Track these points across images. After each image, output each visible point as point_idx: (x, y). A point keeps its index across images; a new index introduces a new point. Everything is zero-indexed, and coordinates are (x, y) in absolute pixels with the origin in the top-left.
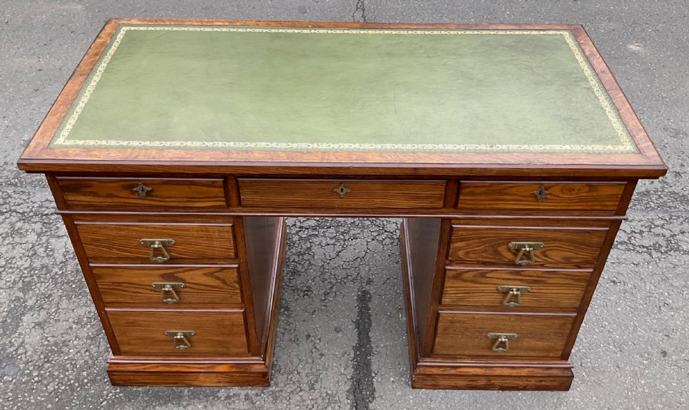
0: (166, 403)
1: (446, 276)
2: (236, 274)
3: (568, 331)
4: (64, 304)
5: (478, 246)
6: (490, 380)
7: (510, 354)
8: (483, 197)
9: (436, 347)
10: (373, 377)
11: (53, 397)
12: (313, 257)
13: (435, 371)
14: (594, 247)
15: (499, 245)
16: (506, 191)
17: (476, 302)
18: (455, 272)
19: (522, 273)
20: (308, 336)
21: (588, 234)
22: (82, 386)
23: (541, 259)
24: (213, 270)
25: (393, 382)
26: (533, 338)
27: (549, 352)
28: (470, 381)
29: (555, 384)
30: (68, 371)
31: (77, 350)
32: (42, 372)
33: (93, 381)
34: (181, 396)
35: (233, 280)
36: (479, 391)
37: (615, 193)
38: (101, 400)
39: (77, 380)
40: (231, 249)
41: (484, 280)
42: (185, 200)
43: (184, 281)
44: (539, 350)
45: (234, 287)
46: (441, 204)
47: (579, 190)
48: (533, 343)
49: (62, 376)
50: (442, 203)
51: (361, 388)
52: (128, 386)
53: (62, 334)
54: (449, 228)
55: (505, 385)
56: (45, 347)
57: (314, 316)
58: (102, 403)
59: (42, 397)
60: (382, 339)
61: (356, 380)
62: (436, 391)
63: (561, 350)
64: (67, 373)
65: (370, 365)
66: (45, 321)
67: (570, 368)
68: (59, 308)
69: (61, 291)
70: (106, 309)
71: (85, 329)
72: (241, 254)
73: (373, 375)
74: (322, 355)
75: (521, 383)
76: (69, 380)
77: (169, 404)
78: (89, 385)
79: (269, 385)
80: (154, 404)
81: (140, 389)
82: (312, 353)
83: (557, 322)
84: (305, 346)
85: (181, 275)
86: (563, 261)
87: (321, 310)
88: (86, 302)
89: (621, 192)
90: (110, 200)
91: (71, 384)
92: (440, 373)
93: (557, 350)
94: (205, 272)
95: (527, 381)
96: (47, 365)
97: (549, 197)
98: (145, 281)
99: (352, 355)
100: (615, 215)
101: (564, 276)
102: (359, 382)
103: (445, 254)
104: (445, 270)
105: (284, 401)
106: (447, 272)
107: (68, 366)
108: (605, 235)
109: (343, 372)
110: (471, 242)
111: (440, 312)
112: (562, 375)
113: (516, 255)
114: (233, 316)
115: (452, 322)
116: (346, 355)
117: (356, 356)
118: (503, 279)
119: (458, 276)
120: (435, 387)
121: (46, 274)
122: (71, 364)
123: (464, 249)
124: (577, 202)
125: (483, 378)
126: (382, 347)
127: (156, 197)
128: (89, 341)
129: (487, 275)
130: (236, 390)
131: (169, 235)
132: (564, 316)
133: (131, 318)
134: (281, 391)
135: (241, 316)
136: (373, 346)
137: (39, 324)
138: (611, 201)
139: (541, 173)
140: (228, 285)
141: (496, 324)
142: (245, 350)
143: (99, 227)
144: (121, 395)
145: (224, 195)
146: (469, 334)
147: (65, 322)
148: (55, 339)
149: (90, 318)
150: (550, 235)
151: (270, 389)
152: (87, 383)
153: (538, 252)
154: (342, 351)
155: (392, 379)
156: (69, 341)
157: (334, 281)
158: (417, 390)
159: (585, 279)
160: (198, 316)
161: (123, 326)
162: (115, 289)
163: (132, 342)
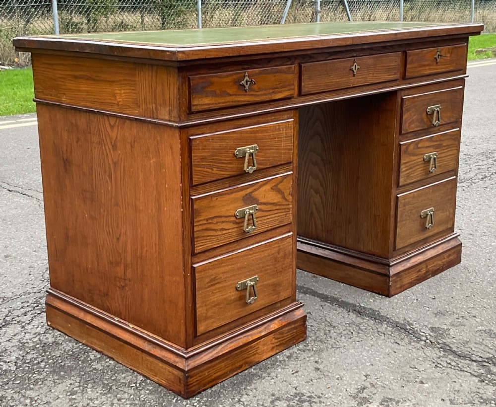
1: (401, 153)
2: (291, 183)
5: (414, 115)
6: (427, 267)
7: (431, 233)
8: (416, 65)
9: (397, 241)
13: (400, 268)
15: (423, 111)
17: (415, 177)
18: (405, 147)
19: (433, 139)
21: (456, 93)
24: (278, 182)
25: (374, 301)
26: (440, 210)
27: (447, 224)
28: (418, 272)
29: (455, 256)
35: (289, 192)
36: (423, 282)
40: (291, 149)
41: (417, 151)
42: (271, 91)
43: (257, 202)
45: (289, 201)
46: (397, 76)
48: (440, 216)
50: (399, 73)
52: (201, 392)
54: (401, 101)
55: (434, 269)
60: (330, 291)
61: (353, 311)
63: (451, 218)
65: (348, 302)
67: (457, 237)
70: (194, 265)
73: (358, 304)
75: (441, 263)
79: (306, 338)
80: (242, 388)
83: (449, 187)
85: (257, 194)
86: (448, 122)
90: (223, 100)
92: (403, 269)
94: (272, 185)
95: (443, 259)
98: (232, 208)
99: (328, 304)
101: (449, 137)
102: (356, 311)
103: (399, 129)
104: (400, 145)
105: (329, 340)
106: (401, 148)
109: (338, 312)
110: (411, 112)
111: (399, 196)
112: (457, 244)
114: (286, 242)
115: (404, 206)
116: (324, 306)
117: (331, 303)
118: (425, 148)
119: (407, 150)
120: (402, 289)
123: (408, 121)
124: (450, 64)
125: (424, 266)
126: (338, 294)
127: (254, 90)
129: (419, 146)
131: (255, 141)
132: (451, 180)
134: (318, 337)
135: (291, 241)
136: (331, 295)
140: (286, 200)
141: (424, 201)
142: (290, 292)
144: (205, 399)
146: (412, 217)
151: (309, 340)
154: (318, 306)
155: (371, 301)
158: (393, 297)
159: (457, 138)
160: (263, 251)
161: (206, 288)
162: (207, 229)
163: (209, 314)
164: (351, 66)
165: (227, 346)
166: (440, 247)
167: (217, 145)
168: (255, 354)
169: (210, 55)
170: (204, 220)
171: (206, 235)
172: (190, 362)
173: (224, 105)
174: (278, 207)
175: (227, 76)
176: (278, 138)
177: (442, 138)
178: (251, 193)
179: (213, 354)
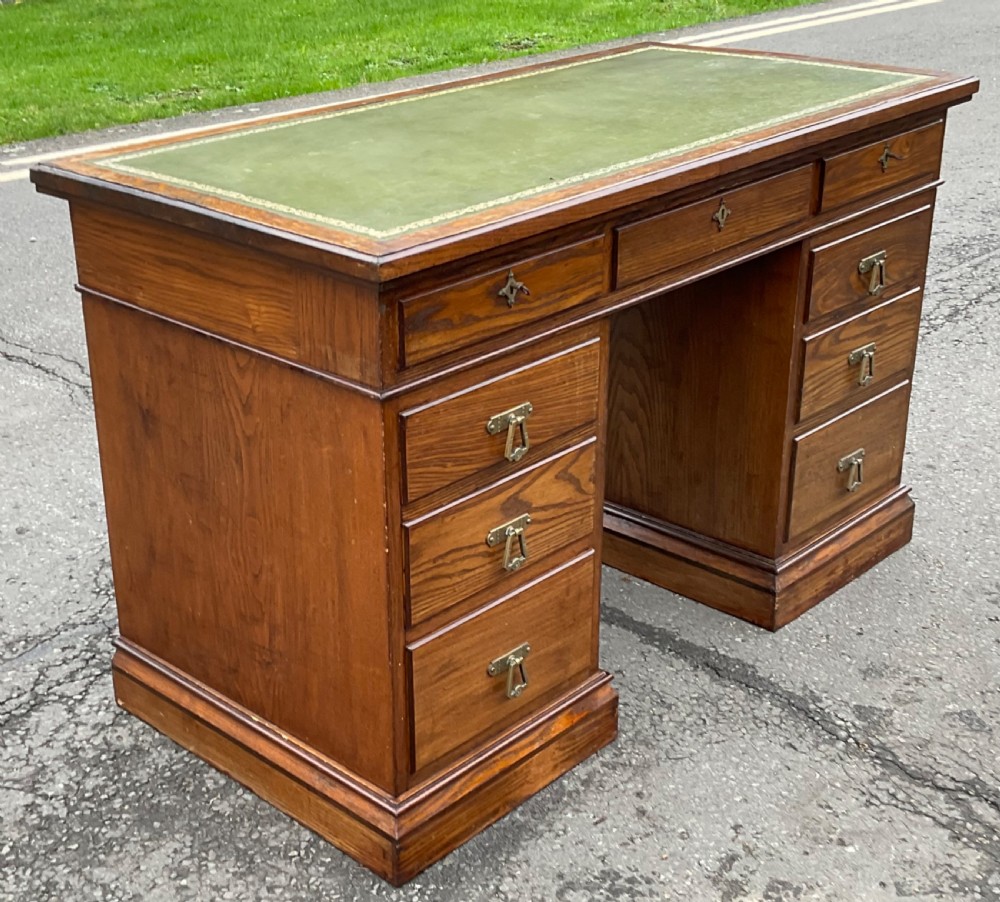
1: (806, 358)
2: (594, 459)
3: (903, 418)
5: (835, 281)
6: (846, 562)
7: (865, 492)
8: (841, 184)
9: (792, 523)
10: (717, 652)
13: (795, 575)
15: (851, 270)
16: (860, 164)
17: (831, 397)
18: (812, 345)
19: (868, 318)
21: (917, 221)
24: (567, 463)
25: (743, 641)
26: (876, 449)
27: (889, 472)
28: (829, 575)
29: (901, 532)
35: (588, 477)
36: (837, 592)
40: (595, 396)
41: (837, 349)
42: (559, 295)
43: (530, 508)
44: (881, 473)
45: (588, 494)
46: (806, 211)
47: (913, 142)
48: (877, 460)
50: (808, 206)
52: (423, 871)
54: (810, 258)
55: (860, 564)
60: (658, 616)
61: (704, 667)
63: (898, 460)
65: (692, 645)
67: (907, 494)
70: (411, 647)
72: (601, 408)
73: (712, 649)
75: (872, 550)
77: (524, 844)
79: (616, 736)
80: (502, 860)
83: (895, 403)
85: (528, 494)
86: (899, 278)
89: (939, 137)
90: (466, 331)
93: (895, 463)
94: (558, 472)
95: (878, 542)
97: (892, 162)
99: (655, 649)
100: (933, 179)
101: (901, 309)
102: (709, 666)
103: (802, 313)
104: (805, 344)
105: (661, 738)
106: (807, 349)
109: (674, 670)
110: (828, 275)
111: (797, 439)
112: (905, 509)
114: (581, 571)
115: (807, 457)
116: (647, 654)
117: (660, 647)
118: (854, 338)
119: (816, 351)
120: (798, 612)
123: (822, 294)
124: (909, 166)
125: (840, 562)
126: (674, 622)
127: (525, 301)
129: (842, 337)
130: (582, 769)
131: (528, 394)
132: (900, 389)
133: (447, 651)
134: (639, 733)
135: (592, 566)
136: (660, 627)
138: (934, 155)
140: (583, 493)
141: (846, 438)
142: (587, 657)
144: (433, 887)
145: (601, 270)
146: (822, 474)
150: (890, 236)
151: (623, 740)
154: (635, 654)
155: (739, 640)
158: (781, 631)
159: (914, 308)
160: (538, 596)
161: (431, 684)
162: (434, 578)
163: (438, 728)
164: (714, 214)
165: (471, 779)
166: (874, 519)
167: (453, 419)
168: (522, 785)
169: (442, 258)
170: (429, 561)
171: (432, 588)
172: (403, 822)
173: (467, 341)
174: (567, 510)
175: (475, 285)
176: (570, 381)
177: (887, 314)
178: (517, 493)
179: (446, 799)
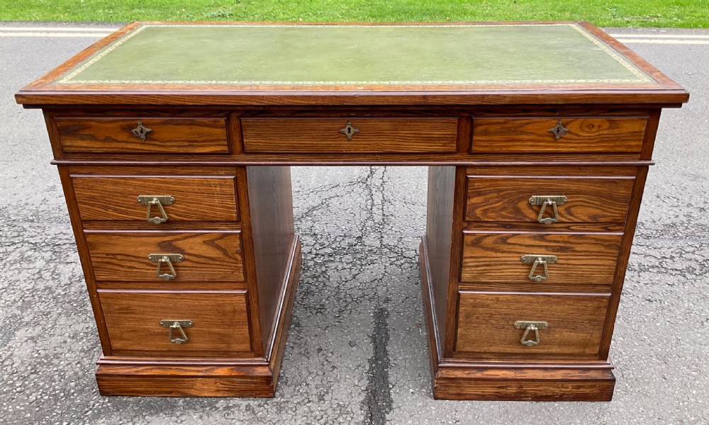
0: (157, 413)
1: (465, 242)
2: (238, 242)
3: (604, 318)
4: (63, 320)
5: (497, 202)
6: (521, 387)
7: (541, 351)
8: (497, 138)
9: (459, 342)
10: (391, 388)
11: (33, 407)
12: (328, 279)
13: (459, 374)
14: (621, 202)
15: (520, 200)
16: (523, 129)
17: (500, 277)
18: (475, 237)
19: (547, 238)
20: (320, 350)
21: (614, 184)
22: (67, 396)
23: (565, 217)
24: (214, 237)
25: (412, 393)
26: (566, 327)
27: (585, 348)
28: (499, 388)
29: (596, 391)
30: (54, 381)
31: (68, 362)
32: (27, 383)
33: (81, 391)
34: (174, 406)
35: (235, 250)
36: (509, 402)
37: (637, 130)
38: (86, 409)
39: (63, 390)
40: (233, 208)
41: (505, 247)
42: (186, 144)
43: (182, 252)
44: (573, 345)
45: (236, 259)
46: (453, 147)
47: (599, 126)
48: (567, 335)
49: (47, 387)
50: (454, 145)
51: (377, 398)
52: (117, 396)
53: (55, 347)
54: (464, 179)
55: (539, 394)
56: (34, 360)
57: (327, 331)
58: (87, 412)
59: (22, 406)
60: (400, 352)
61: (371, 392)
62: (462, 402)
63: (598, 344)
64: (53, 384)
65: (387, 377)
66: (39, 335)
67: (610, 369)
68: (56, 324)
69: (61, 309)
70: (99, 291)
71: (80, 343)
72: (244, 218)
73: (391, 386)
74: (334, 367)
75: (557, 390)
76: (55, 390)
77: (161, 414)
78: (75, 395)
79: (274, 397)
80: (144, 414)
81: (131, 399)
82: (324, 365)
83: (590, 304)
84: (316, 359)
85: (180, 244)
86: (590, 221)
87: (335, 326)
88: (86, 319)
89: (644, 129)
90: (108, 145)
91: (55, 395)
92: (465, 376)
93: (593, 345)
94: (205, 240)
95: (563, 387)
96: (32, 376)
97: (568, 136)
98: (142, 251)
99: (367, 368)
100: (641, 159)
101: (593, 241)
102: (374, 393)
103: (461, 213)
104: (463, 234)
105: (290, 412)
106: (466, 237)
107: (56, 377)
108: (632, 186)
109: (356, 384)
110: (488, 196)
111: (460, 292)
112: (602, 378)
113: (538, 213)
114: (235, 298)
115: (474, 307)
116: (360, 368)
117: (371, 368)
118: (526, 246)
119: (477, 242)
120: (460, 397)
121: (48, 294)
122: (59, 375)
123: (481, 207)
124: (598, 142)
125: (514, 384)
126: (400, 360)
127: (156, 140)
128: (82, 354)
129: (509, 241)
130: (237, 401)
131: (169, 191)
132: (598, 297)
133: (124, 302)
134: (287, 402)
135: (243, 299)
136: (391, 359)
137: (32, 338)
138: (635, 140)
139: (557, 100)
140: (230, 257)
141: (523, 309)
142: (246, 346)
143: (96, 181)
144: (109, 404)
145: (226, 138)
146: (493, 322)
147: (60, 337)
148: (47, 352)
149: (86, 333)
150: (573, 187)
151: (275, 400)
152: (73, 394)
153: (562, 209)
154: (355, 364)
155: (411, 390)
156: (62, 354)
157: (349, 300)
158: (440, 401)
159: (617, 246)
160: (196, 300)
161: (116, 313)
162: (108, 262)
164: (339, 128)
165: (151, 369)
167: (110, 188)
168: (190, 388)
170: (103, 254)
172: (102, 368)
173: (110, 150)
174: (217, 263)
175: (110, 122)
176: (208, 194)
177: (572, 240)
178: (171, 241)
179: (132, 371)
